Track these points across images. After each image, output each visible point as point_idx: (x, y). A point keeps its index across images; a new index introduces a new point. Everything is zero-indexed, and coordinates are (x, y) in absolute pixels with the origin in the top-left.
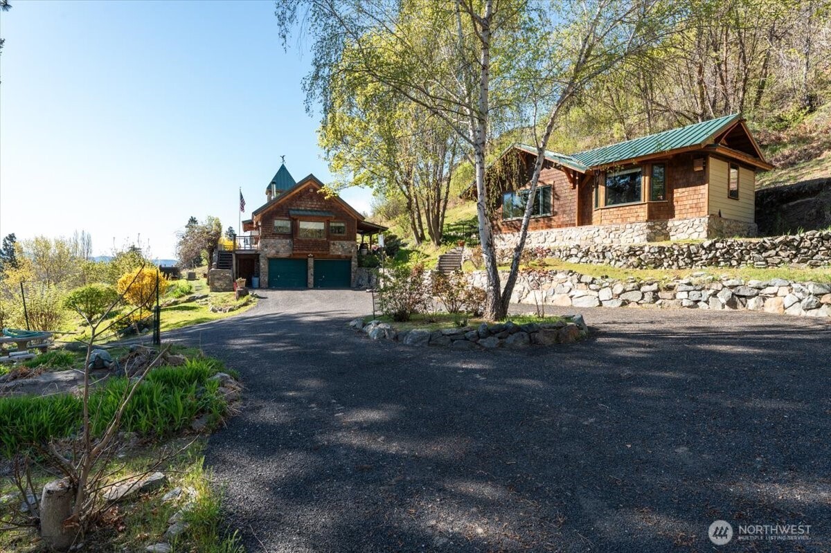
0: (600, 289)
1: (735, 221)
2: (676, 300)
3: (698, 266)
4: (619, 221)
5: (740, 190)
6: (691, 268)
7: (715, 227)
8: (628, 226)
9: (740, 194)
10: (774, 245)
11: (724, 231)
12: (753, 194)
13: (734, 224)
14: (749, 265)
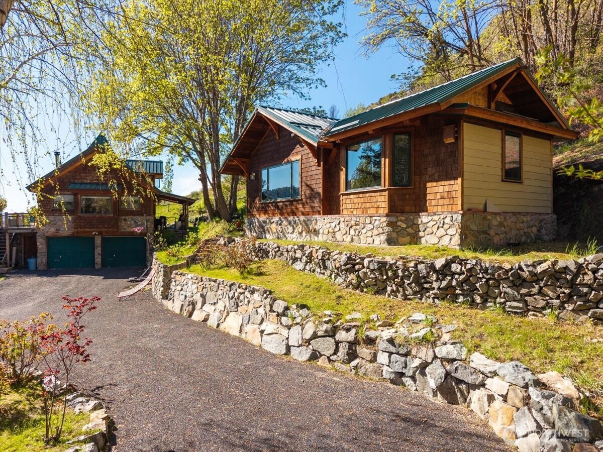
0: (292, 326)
1: (514, 214)
2: (375, 364)
3: (429, 297)
4: (359, 212)
5: (525, 168)
6: (421, 299)
7: (474, 228)
8: (368, 221)
9: (525, 175)
10: (535, 275)
11: (492, 232)
12: (549, 172)
13: (514, 219)
14: (498, 305)
